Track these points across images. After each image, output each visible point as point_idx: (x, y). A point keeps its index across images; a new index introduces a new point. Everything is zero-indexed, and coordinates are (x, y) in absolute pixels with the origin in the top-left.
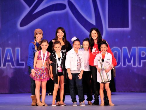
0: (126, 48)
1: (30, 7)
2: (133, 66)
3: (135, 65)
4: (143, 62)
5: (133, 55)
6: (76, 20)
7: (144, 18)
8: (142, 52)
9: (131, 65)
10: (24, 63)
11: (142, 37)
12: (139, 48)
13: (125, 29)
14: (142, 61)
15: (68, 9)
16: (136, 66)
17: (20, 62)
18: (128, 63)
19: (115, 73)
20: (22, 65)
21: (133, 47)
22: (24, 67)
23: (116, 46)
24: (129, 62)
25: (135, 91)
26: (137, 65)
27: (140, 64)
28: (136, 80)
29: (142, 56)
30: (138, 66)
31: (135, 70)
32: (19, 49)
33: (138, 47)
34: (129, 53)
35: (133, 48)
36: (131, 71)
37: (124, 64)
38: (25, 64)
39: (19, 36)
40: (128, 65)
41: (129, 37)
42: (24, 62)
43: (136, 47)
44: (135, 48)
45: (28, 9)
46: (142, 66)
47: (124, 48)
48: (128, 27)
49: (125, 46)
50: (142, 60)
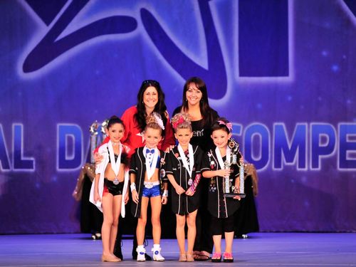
0: (282, 126)
1: (48, 23)
2: (298, 169)
3: (304, 167)
4: (323, 160)
5: (300, 143)
6: (160, 57)
7: (324, 53)
8: (320, 135)
9: (295, 166)
10: (32, 161)
11: (320, 99)
12: (313, 126)
13: (280, 79)
14: (320, 157)
15: (141, 29)
16: (306, 169)
17: (23, 158)
18: (287, 161)
19: (257, 186)
20: (29, 164)
21: (298, 124)
22: (32, 170)
23: (257, 120)
24: (290, 159)
25: (304, 230)
26: (308, 167)
27: (315, 165)
28: (307, 204)
29: (320, 145)
30: (311, 169)
31: (304, 179)
32: (22, 125)
33: (312, 124)
34: (290, 138)
35: (298, 126)
36: (293, 181)
37: (278, 164)
38: (34, 163)
39: (20, 94)
40: (286, 167)
41: (290, 98)
42: (32, 159)
43: (306, 124)
44: (304, 126)
45: (43, 30)
46: (319, 168)
47: (276, 126)
48: (286, 74)
49: (278, 121)
50: (321, 154)
